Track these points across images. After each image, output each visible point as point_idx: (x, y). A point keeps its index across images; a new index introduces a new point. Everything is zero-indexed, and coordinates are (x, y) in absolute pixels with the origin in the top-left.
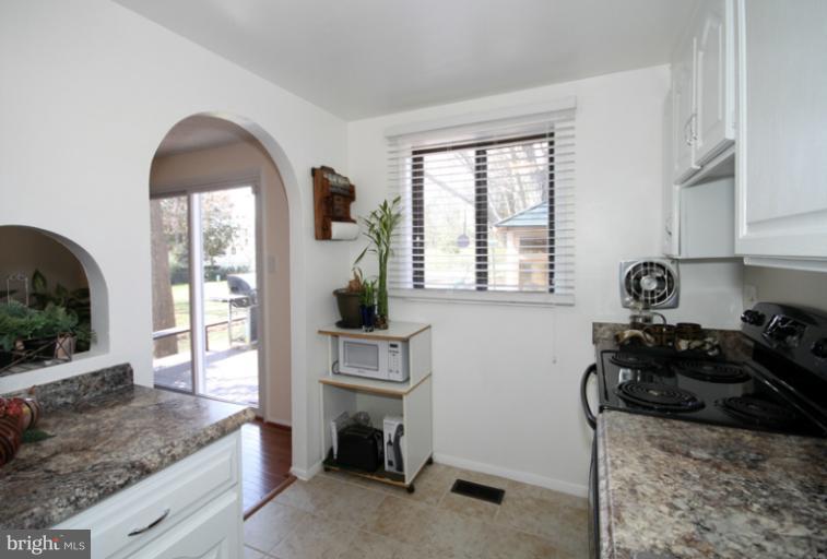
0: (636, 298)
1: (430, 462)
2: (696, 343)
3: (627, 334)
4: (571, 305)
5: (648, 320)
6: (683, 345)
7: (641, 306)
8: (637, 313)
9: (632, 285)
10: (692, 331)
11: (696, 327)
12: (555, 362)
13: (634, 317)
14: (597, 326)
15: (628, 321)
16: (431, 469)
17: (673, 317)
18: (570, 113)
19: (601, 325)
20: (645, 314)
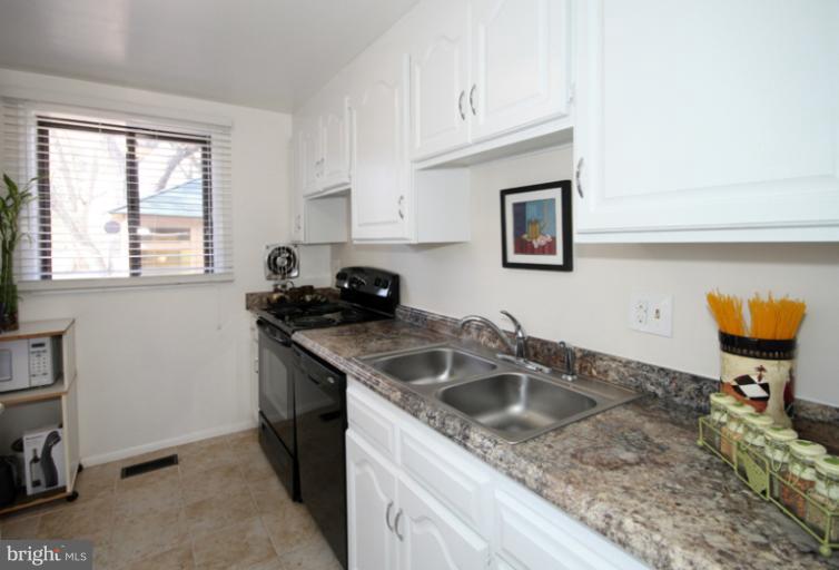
0: (275, 273)
1: (80, 468)
2: (314, 296)
3: (275, 296)
4: (231, 281)
5: (284, 286)
6: (308, 298)
7: (280, 277)
8: (277, 282)
9: (272, 264)
10: (309, 290)
11: (311, 287)
12: (219, 328)
13: (276, 285)
14: (249, 296)
15: (271, 289)
16: (84, 474)
17: (298, 283)
18: (226, 129)
19: (252, 295)
20: (283, 282)
